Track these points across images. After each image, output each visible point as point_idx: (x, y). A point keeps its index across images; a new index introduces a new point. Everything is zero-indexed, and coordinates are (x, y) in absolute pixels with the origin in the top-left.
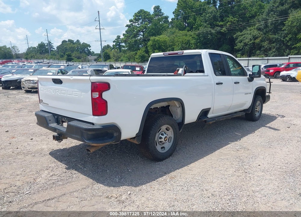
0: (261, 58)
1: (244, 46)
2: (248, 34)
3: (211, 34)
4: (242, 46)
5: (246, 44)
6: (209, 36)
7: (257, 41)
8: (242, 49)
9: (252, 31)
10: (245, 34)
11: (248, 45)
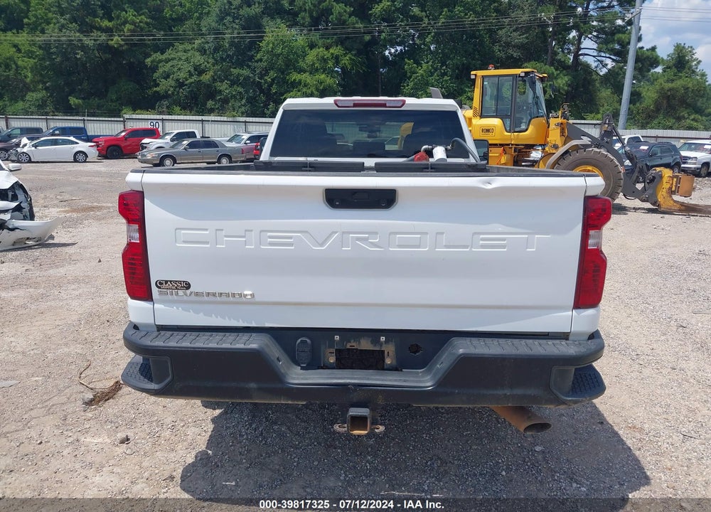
0: (231, 119)
1: (176, 87)
2: (180, 59)
3: (84, 48)
4: (171, 86)
5: (181, 85)
6: (80, 55)
7: (206, 78)
8: (173, 93)
9: (189, 55)
10: (173, 59)
11: (186, 85)
